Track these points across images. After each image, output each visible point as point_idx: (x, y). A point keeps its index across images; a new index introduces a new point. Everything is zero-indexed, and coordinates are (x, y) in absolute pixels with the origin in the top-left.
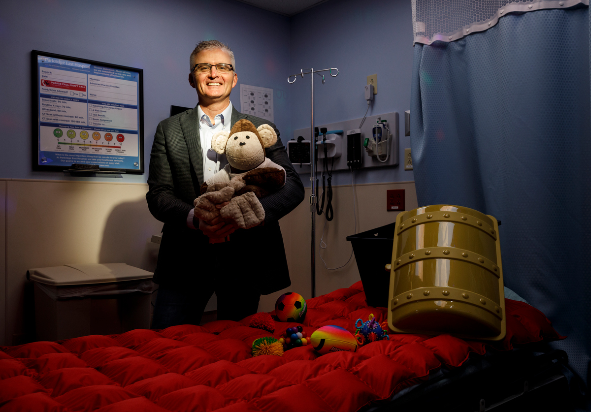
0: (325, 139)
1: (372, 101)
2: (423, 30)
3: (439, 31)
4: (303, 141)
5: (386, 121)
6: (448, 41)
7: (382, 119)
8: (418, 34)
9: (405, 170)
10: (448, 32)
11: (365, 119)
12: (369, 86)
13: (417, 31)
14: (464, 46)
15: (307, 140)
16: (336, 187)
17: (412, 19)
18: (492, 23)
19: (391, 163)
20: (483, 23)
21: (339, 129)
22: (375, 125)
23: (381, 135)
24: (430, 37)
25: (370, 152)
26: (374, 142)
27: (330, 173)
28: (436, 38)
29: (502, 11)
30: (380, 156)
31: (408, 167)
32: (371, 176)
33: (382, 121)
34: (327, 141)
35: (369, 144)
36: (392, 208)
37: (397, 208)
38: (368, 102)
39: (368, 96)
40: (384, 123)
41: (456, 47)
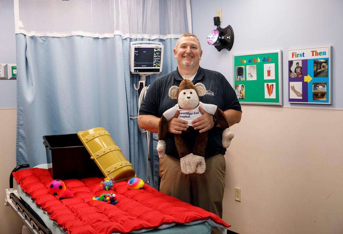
6: (36, 36)
13: (20, 26)
20: (60, 33)
41: (40, 40)
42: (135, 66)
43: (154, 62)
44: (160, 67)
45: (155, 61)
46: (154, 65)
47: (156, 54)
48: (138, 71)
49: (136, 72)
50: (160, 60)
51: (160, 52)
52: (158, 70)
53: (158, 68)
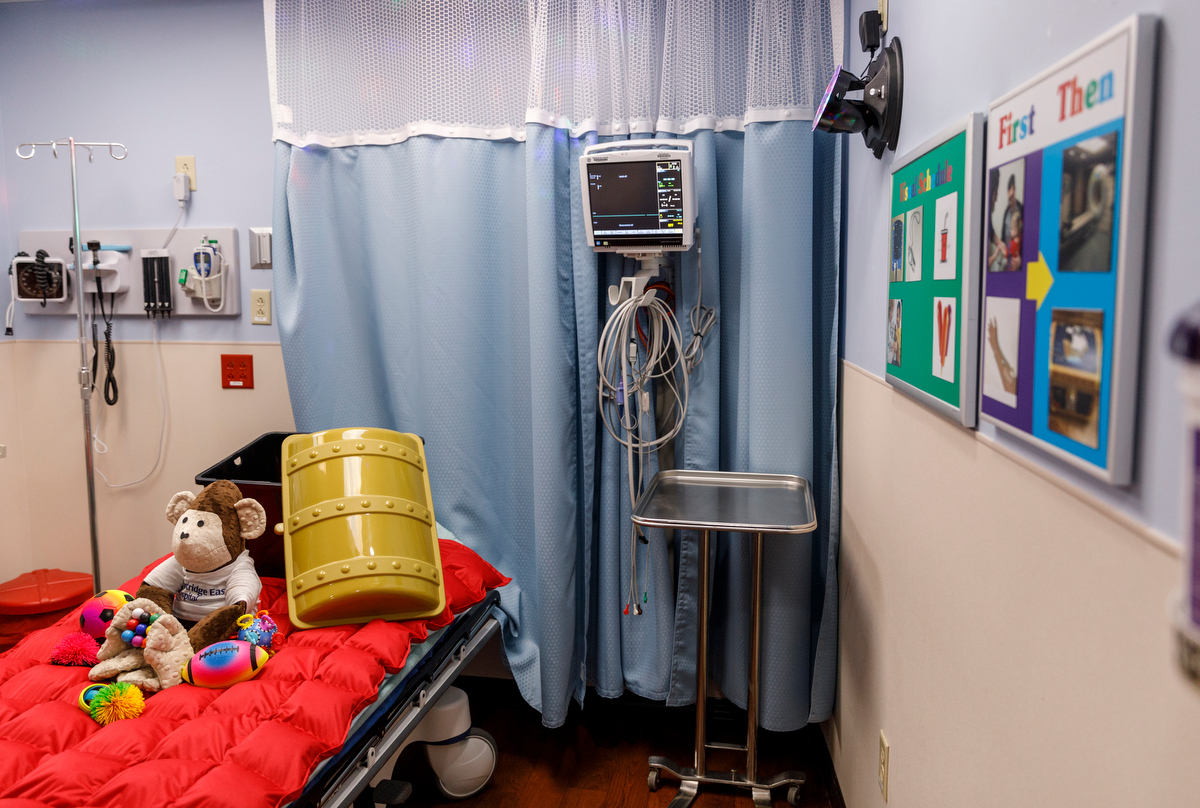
0: (96, 262)
1: (188, 202)
2: (288, 119)
3: (316, 128)
4: (47, 260)
5: (216, 242)
6: (329, 145)
7: (210, 239)
8: (281, 125)
9: (253, 324)
10: (329, 132)
11: (175, 231)
12: (181, 175)
13: (279, 121)
14: (354, 158)
15: (55, 257)
16: (120, 343)
17: (269, 98)
18: (398, 137)
19: (228, 312)
20: (384, 134)
21: (125, 245)
22: (200, 248)
23: (210, 266)
24: (302, 134)
25: (189, 292)
26: (196, 276)
27: (108, 318)
28: (312, 139)
29: (416, 128)
30: (209, 300)
31: (257, 319)
32: (190, 329)
33: (210, 242)
34: (100, 266)
35: (188, 278)
36: (232, 383)
37: (241, 384)
38: (182, 204)
39: (181, 194)
40: (214, 245)
41: (343, 158)
42: (595, 228)
43: (660, 211)
44: (681, 227)
45: (664, 208)
46: (661, 221)
47: (666, 183)
48: (605, 243)
49: (602, 245)
50: (679, 204)
51: (678, 175)
52: (677, 240)
53: (678, 231)
